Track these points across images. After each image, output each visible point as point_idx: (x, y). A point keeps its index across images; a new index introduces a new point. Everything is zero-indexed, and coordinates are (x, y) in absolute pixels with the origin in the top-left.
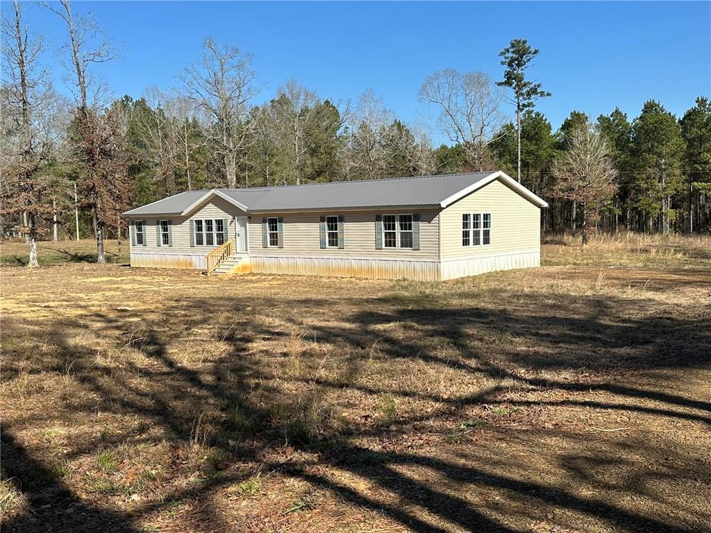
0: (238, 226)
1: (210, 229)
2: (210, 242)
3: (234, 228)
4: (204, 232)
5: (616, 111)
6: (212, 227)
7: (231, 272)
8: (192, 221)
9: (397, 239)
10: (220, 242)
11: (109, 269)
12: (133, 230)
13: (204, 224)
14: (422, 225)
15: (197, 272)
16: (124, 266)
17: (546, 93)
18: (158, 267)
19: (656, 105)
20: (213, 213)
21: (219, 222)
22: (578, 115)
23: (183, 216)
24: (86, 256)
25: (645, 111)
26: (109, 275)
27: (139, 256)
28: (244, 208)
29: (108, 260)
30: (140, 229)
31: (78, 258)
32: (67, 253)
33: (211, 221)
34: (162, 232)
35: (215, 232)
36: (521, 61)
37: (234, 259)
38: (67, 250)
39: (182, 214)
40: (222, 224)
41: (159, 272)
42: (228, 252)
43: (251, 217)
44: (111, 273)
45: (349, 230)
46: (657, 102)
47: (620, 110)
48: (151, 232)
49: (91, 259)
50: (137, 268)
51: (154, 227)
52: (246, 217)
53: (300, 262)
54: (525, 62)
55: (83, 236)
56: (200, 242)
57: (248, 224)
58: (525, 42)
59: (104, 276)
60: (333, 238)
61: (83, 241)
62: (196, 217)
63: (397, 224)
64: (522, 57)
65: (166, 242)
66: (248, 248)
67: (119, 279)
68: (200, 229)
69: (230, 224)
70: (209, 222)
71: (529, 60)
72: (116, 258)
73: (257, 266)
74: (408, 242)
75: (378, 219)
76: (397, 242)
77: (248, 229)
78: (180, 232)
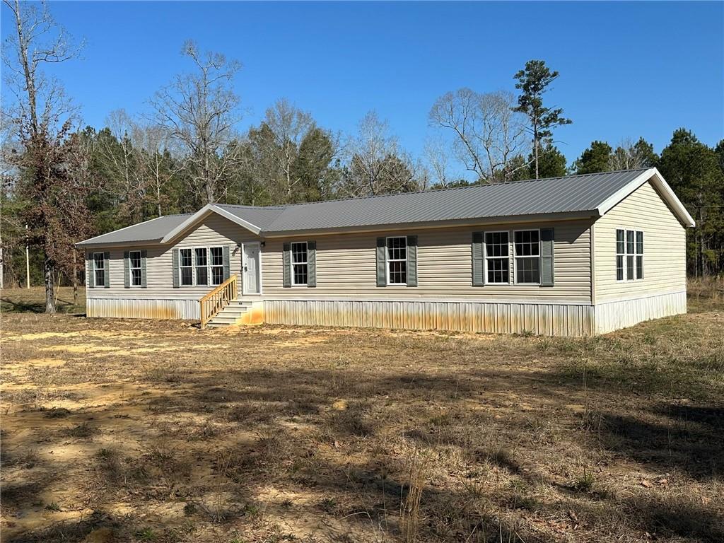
0: (245, 256)
1: (202, 261)
2: (202, 280)
3: (239, 259)
4: (194, 266)
5: (641, 142)
6: (205, 259)
7: (237, 324)
8: (176, 251)
9: (511, 270)
10: (218, 280)
11: (57, 321)
12: (91, 265)
13: (193, 254)
14: (559, 247)
15: (183, 324)
16: (78, 316)
17: (566, 120)
18: (126, 316)
19: (687, 134)
20: (207, 239)
21: (217, 252)
22: (600, 145)
23: (163, 245)
24: (34, 305)
25: (674, 141)
26: (53, 330)
27: (97, 301)
28: (256, 229)
29: (60, 309)
30: (100, 265)
31: (22, 308)
32: (9, 302)
33: (205, 249)
34: (131, 268)
35: (210, 266)
36: (538, 84)
37: (241, 303)
38: (10, 298)
39: (163, 242)
40: (221, 254)
41: (127, 324)
42: (229, 294)
43: (265, 243)
44: (57, 326)
45: (426, 258)
46: (687, 131)
47: (645, 141)
48: (117, 268)
49: (37, 308)
50: (96, 319)
51: (121, 261)
52: (258, 243)
53: (343, 308)
54: (543, 86)
55: (35, 283)
56: (187, 280)
57: (260, 254)
58: (542, 63)
59: (46, 330)
60: (398, 269)
61: (33, 288)
62: (182, 246)
63: (512, 247)
64: (539, 80)
65: (137, 281)
66: (261, 288)
67: (67, 335)
68: (187, 262)
69: (233, 254)
70: (201, 252)
71: (547, 84)
72: (69, 306)
73: (274, 315)
74: (530, 274)
75: (477, 239)
76: (511, 274)
77: (260, 260)
78: (159, 268)
